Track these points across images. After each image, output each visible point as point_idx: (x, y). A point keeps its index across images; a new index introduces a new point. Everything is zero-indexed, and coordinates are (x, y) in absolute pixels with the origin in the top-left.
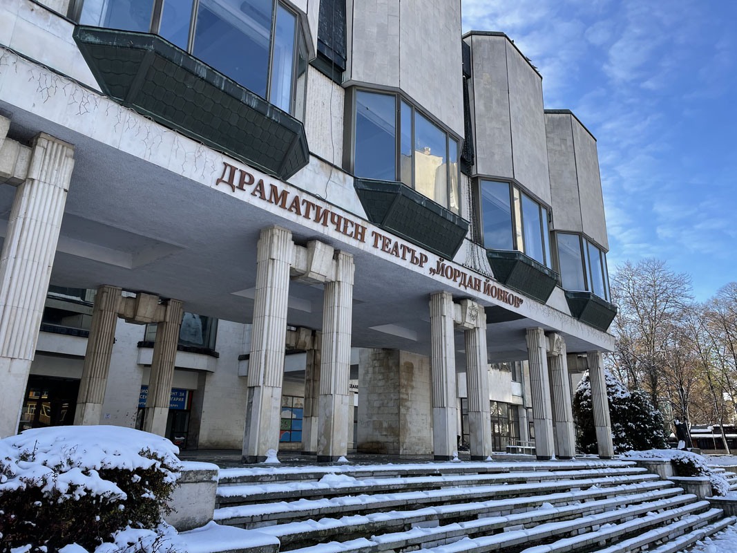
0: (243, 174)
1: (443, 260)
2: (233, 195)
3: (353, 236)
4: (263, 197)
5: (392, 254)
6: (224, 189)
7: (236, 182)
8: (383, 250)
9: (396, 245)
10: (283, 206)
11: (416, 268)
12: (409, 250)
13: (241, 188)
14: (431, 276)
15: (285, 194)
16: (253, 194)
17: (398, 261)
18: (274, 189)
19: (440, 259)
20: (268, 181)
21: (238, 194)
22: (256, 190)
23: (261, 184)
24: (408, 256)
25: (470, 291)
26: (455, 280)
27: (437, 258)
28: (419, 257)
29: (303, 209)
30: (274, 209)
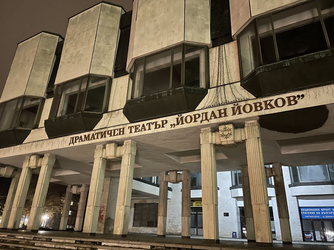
0: (76, 137)
1: (181, 115)
2: (74, 145)
3: (118, 134)
4: (82, 141)
5: (141, 131)
6: (72, 145)
7: (74, 142)
8: (136, 131)
9: (143, 125)
10: (89, 140)
11: (160, 130)
12: (152, 123)
13: (76, 142)
14: (173, 128)
15: (89, 135)
16: (79, 142)
17: (147, 132)
18: (85, 136)
19: (179, 116)
20: (83, 135)
21: (76, 144)
22: (80, 140)
23: (81, 136)
24: (153, 127)
25: (214, 121)
26: (195, 121)
27: (177, 116)
28: (161, 124)
29: (96, 137)
30: (86, 142)
